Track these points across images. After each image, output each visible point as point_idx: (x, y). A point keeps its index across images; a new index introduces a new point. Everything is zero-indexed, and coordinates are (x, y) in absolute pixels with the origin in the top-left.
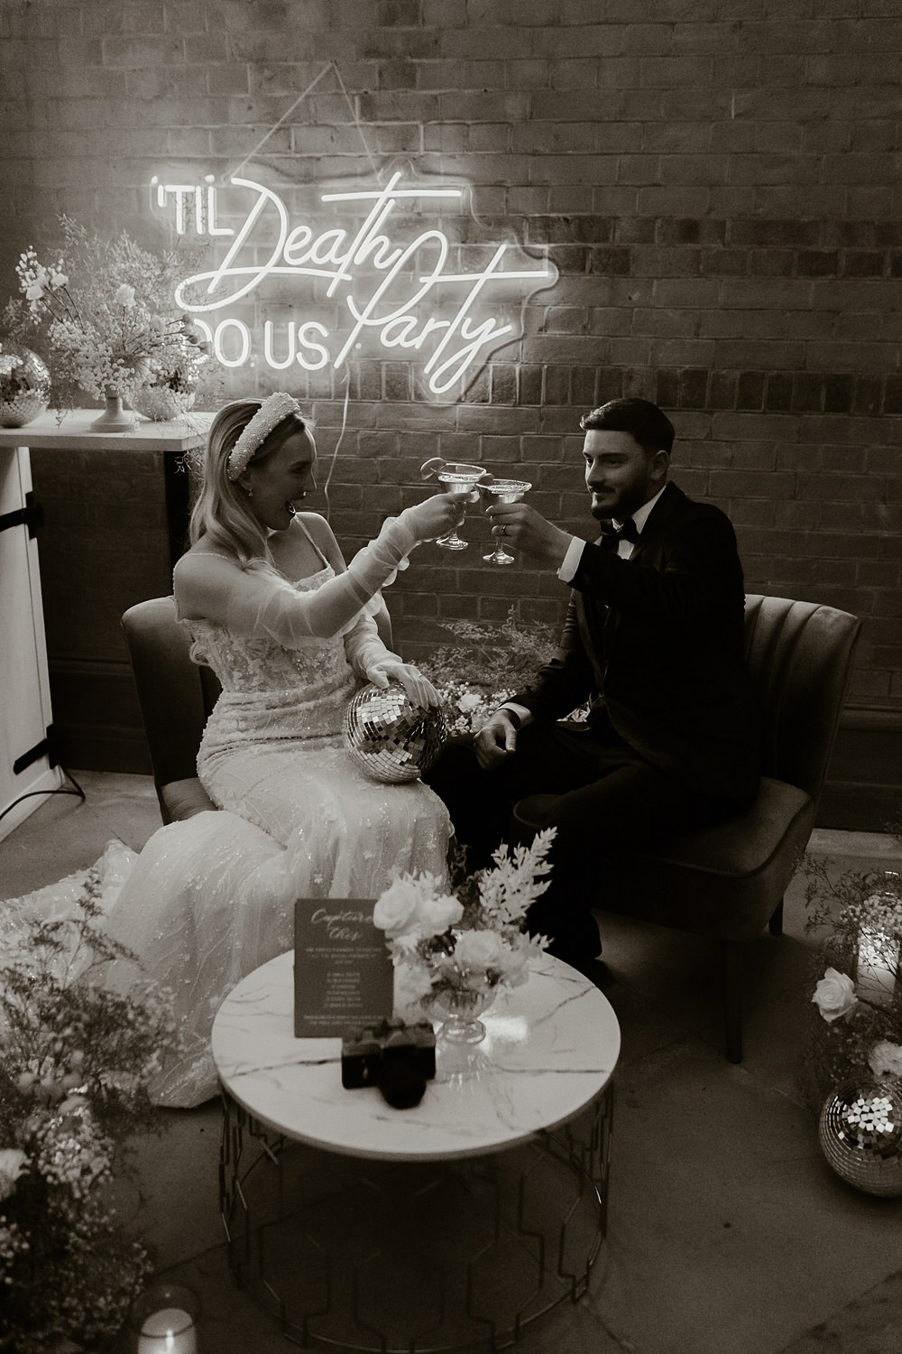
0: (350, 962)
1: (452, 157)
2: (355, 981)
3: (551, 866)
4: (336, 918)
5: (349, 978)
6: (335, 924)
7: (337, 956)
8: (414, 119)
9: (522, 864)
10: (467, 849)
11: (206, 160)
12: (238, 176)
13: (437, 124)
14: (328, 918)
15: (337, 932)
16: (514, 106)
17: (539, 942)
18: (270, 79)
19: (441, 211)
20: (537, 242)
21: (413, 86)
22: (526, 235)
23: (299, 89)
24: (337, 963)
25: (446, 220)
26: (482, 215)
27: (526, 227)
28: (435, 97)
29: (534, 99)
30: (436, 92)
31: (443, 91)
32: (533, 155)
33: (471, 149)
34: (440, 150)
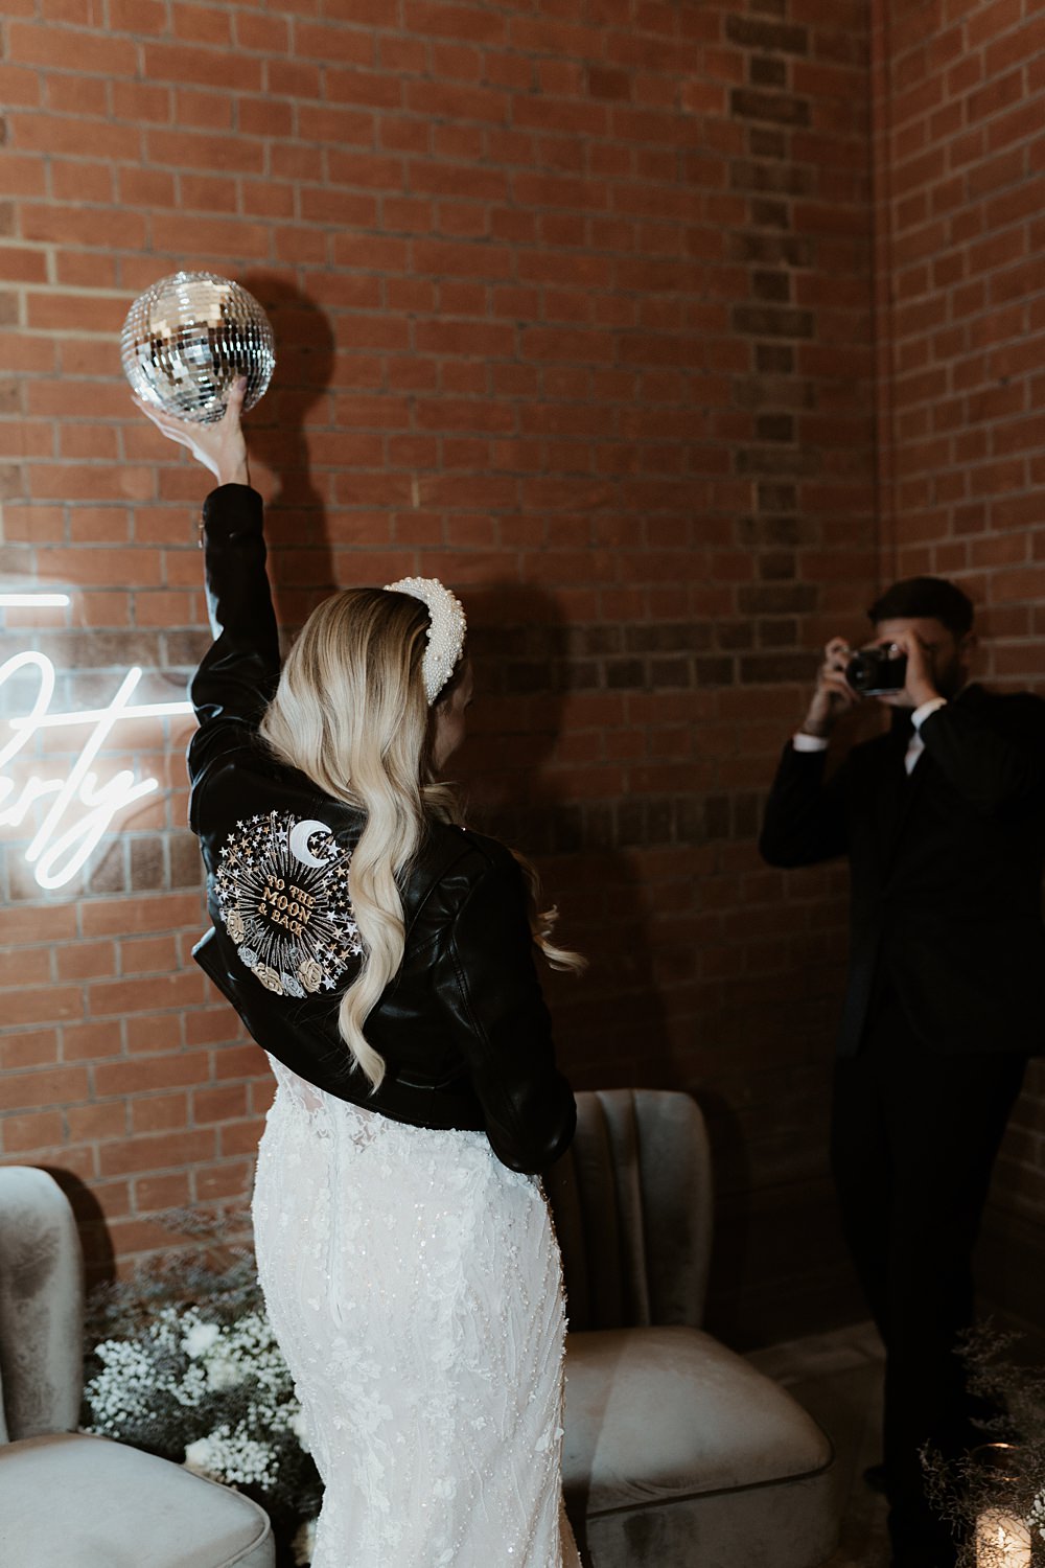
1: (48, 549)
13: (22, 505)
16: (136, 485)
19: (36, 624)
20: (179, 663)
22: (164, 656)
25: (45, 636)
26: (97, 628)
27: (163, 644)
28: (16, 468)
29: (163, 475)
30: (17, 460)
31: (29, 459)
32: (168, 548)
33: (76, 538)
34: (29, 540)
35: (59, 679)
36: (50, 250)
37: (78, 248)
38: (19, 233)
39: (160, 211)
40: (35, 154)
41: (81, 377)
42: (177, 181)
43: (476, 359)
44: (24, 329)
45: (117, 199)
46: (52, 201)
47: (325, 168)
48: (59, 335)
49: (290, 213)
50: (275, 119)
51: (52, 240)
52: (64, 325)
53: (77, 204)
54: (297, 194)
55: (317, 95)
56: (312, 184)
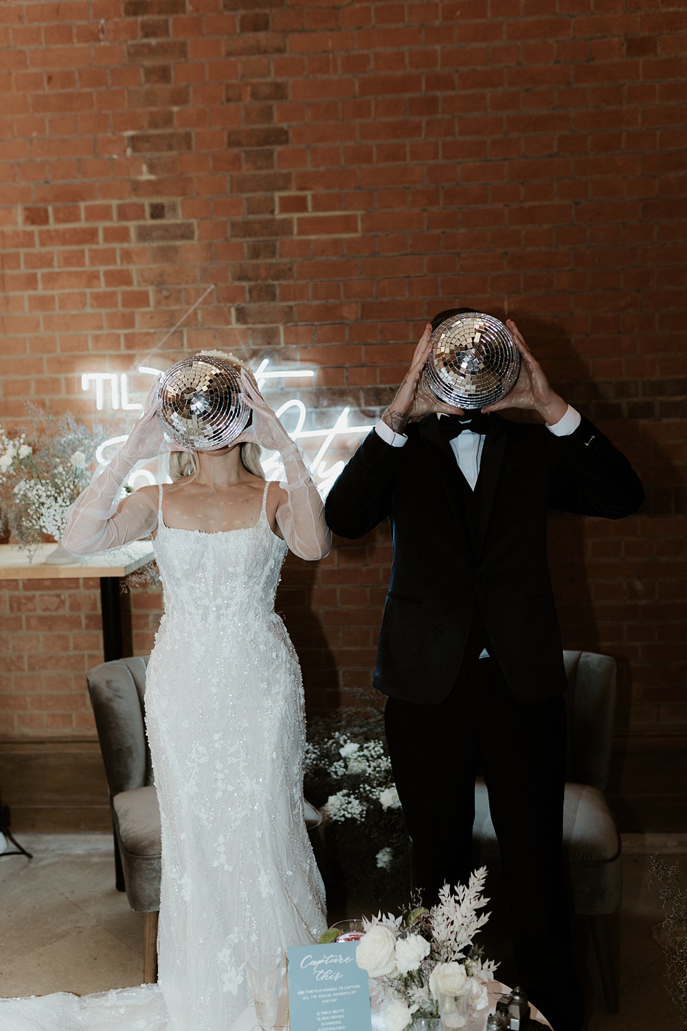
0: (335, 1000)
1: (306, 348)
2: (340, 1016)
3: (488, 899)
4: (321, 962)
5: (335, 1014)
6: (320, 967)
7: (323, 996)
8: (276, 322)
9: (463, 900)
10: (421, 891)
11: (118, 356)
12: (144, 366)
13: (293, 326)
14: (313, 963)
15: (322, 975)
16: (350, 312)
17: (489, 967)
18: (167, 298)
19: (299, 386)
20: (370, 405)
21: (273, 298)
22: (362, 401)
23: (189, 303)
24: (324, 1001)
25: (303, 392)
26: (329, 387)
27: (362, 395)
28: (291, 307)
29: (364, 306)
30: (291, 303)
31: (297, 302)
32: (365, 345)
33: (319, 342)
34: (296, 344)
35: (308, 414)
36: (309, 194)
37: (322, 191)
38: (294, 188)
39: (365, 166)
40: (303, 146)
41: (323, 258)
42: (374, 149)
43: (545, 227)
44: (296, 237)
45: (343, 163)
46: (310, 168)
47: (457, 129)
48: (313, 237)
49: (436, 157)
50: (429, 105)
51: (310, 189)
52: (316, 233)
53: (322, 169)
54: (440, 145)
55: (453, 89)
56: (449, 139)
